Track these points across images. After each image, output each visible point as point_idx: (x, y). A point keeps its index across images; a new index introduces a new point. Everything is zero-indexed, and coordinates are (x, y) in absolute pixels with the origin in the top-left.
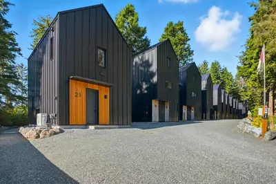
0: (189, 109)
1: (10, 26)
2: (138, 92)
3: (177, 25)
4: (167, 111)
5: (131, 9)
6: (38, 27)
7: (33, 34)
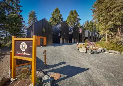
0: (75, 39)
1: (22, 16)
2: (58, 36)
3: (74, 11)
4: (65, 40)
5: (57, 9)
6: (30, 14)
7: (29, 16)
